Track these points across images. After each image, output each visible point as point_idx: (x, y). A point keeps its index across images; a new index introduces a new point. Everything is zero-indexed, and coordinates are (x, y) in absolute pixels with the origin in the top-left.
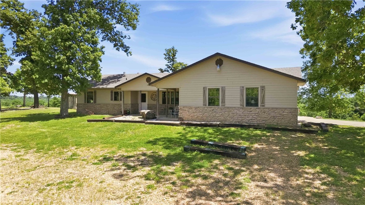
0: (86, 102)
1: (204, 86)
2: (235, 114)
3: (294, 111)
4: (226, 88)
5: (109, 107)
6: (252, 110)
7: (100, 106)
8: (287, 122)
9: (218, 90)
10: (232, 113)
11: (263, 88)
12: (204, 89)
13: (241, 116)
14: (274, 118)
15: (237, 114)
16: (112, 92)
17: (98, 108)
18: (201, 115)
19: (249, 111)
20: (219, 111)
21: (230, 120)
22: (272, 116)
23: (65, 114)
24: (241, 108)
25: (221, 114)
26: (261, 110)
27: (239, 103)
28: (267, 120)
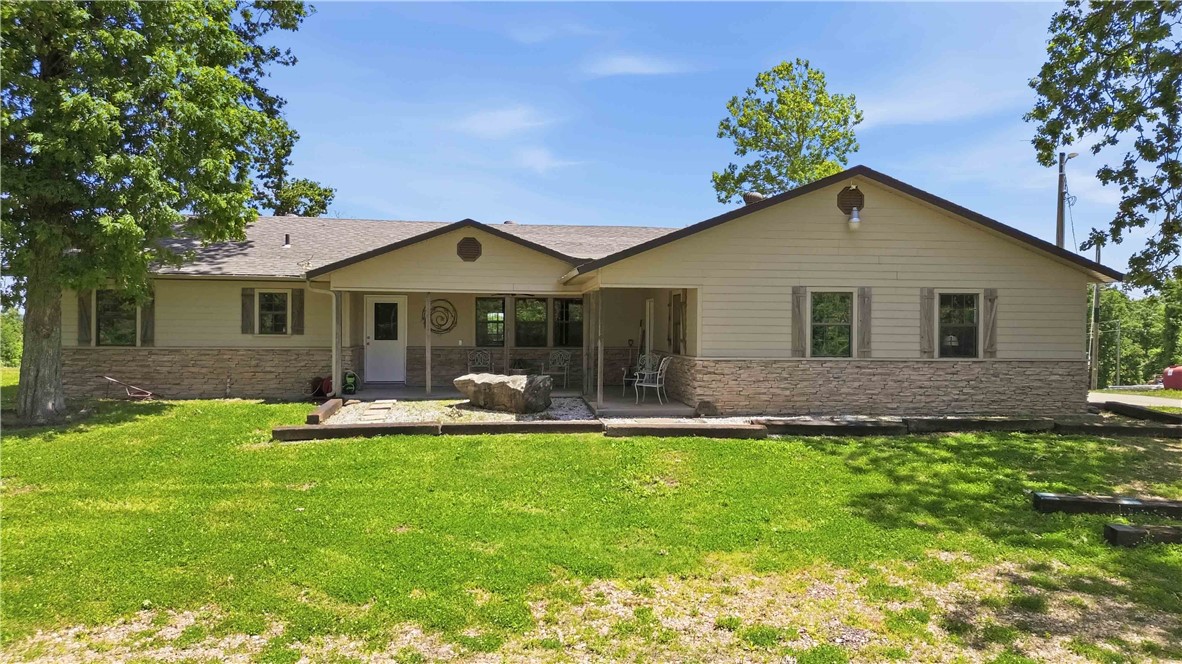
0: (89, 341)
1: (796, 283)
2: (906, 384)
3: (1080, 369)
4: (874, 291)
5: (232, 365)
6: (958, 367)
7: (177, 358)
8: (1060, 404)
9: (846, 297)
10: (896, 381)
11: (991, 297)
12: (797, 293)
13: (923, 390)
14: (1023, 390)
15: (913, 382)
16: (247, 296)
17: (165, 369)
18: (787, 389)
19: (949, 371)
20: (852, 374)
21: (889, 406)
22: (1018, 388)
23: (50, 406)
24: (925, 362)
25: (856, 384)
26: (987, 369)
27: (917, 347)
28: (1003, 400)
